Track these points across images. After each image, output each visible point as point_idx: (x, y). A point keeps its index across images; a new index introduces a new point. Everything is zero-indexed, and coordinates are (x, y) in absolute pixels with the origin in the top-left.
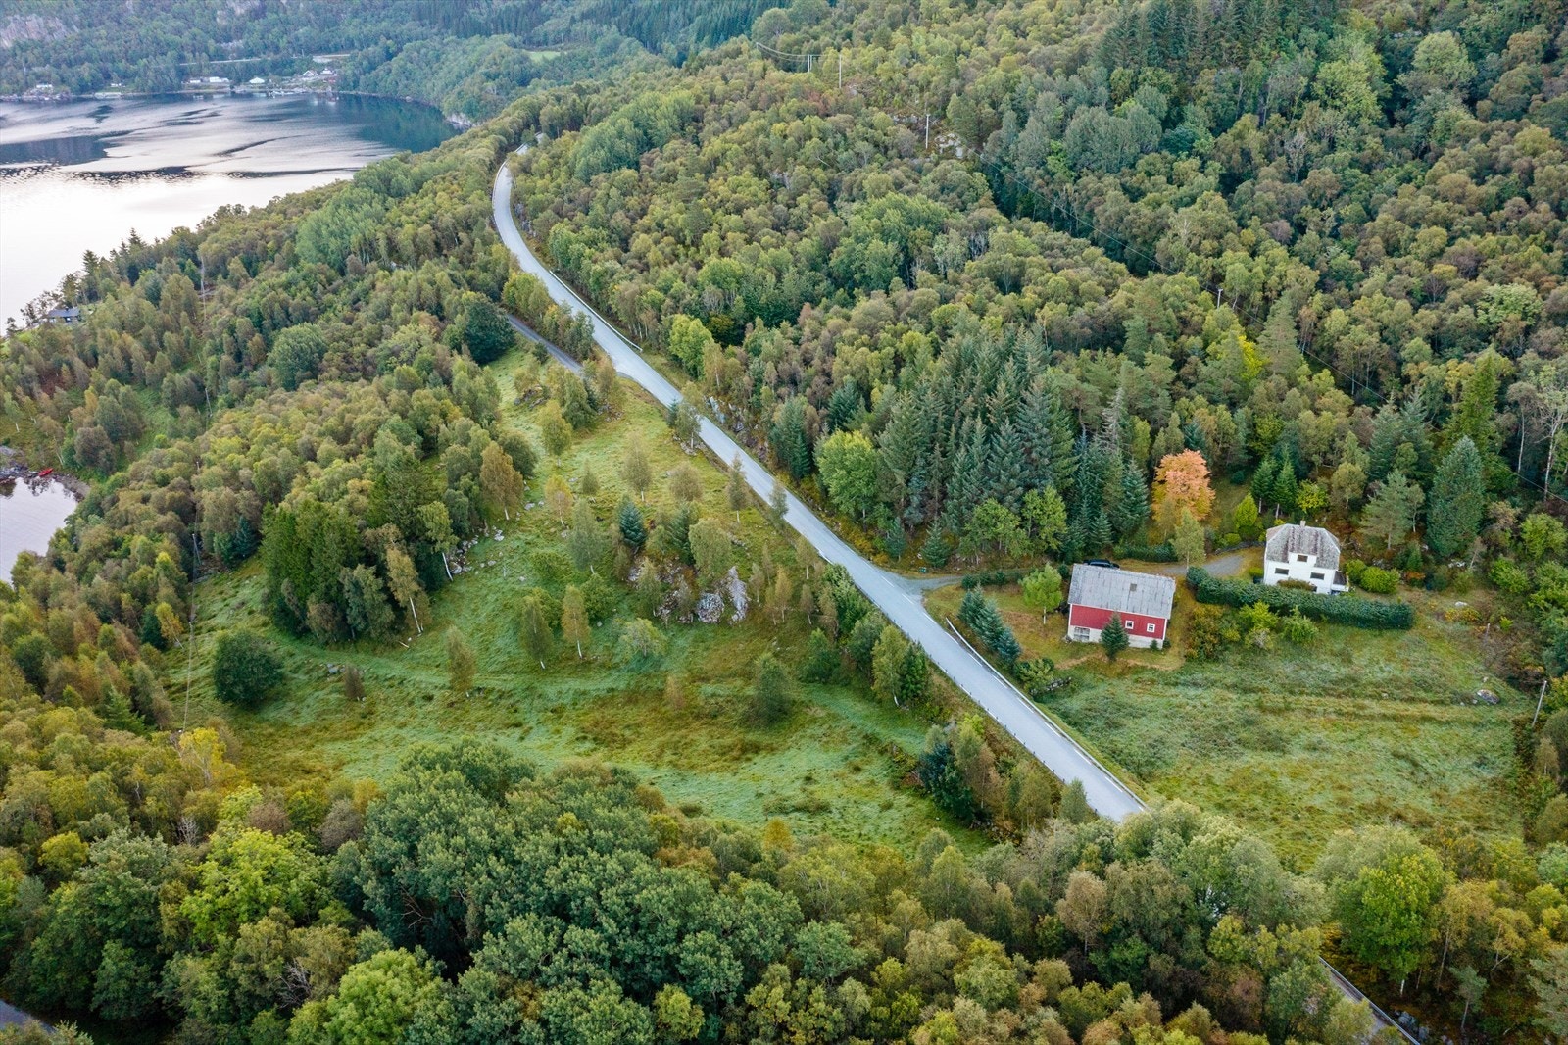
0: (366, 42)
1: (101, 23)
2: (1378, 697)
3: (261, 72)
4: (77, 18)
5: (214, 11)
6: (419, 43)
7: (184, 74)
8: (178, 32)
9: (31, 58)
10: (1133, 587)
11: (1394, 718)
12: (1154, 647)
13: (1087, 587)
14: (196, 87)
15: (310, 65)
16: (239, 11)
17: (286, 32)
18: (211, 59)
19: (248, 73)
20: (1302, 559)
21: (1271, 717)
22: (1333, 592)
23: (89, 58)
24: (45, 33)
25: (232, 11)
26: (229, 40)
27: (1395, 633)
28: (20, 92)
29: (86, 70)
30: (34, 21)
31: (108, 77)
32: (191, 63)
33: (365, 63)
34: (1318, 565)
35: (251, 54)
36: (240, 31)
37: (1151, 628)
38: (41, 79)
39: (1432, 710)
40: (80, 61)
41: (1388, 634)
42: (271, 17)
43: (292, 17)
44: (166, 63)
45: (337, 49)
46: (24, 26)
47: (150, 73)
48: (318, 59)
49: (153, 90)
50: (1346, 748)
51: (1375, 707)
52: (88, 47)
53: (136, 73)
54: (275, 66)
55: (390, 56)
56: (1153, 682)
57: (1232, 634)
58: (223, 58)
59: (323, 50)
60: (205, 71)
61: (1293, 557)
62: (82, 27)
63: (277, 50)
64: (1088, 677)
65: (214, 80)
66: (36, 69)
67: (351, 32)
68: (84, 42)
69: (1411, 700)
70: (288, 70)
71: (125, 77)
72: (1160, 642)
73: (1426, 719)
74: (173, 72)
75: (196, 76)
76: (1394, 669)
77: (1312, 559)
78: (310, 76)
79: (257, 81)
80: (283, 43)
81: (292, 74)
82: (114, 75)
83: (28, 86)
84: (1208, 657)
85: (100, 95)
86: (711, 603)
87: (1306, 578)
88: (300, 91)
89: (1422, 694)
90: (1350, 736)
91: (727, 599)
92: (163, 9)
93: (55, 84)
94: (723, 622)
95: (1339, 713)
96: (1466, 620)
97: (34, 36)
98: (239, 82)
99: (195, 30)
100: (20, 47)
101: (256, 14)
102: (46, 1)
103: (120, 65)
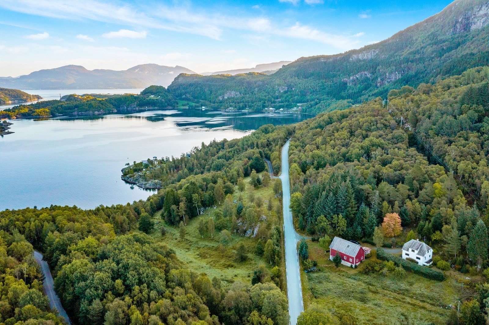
0: (313, 100)
1: (248, 93)
2: (412, 297)
3: (283, 107)
4: (243, 92)
5: (275, 92)
6: (325, 101)
7: (264, 107)
8: (265, 96)
9: (230, 101)
10: (348, 246)
11: (412, 304)
12: (352, 266)
13: (336, 244)
14: (266, 110)
15: (296, 106)
16: (282, 91)
17: (292, 97)
18: (272, 103)
19: (280, 107)
20: (413, 251)
21: (371, 294)
22: (424, 265)
23: (243, 102)
24: (235, 95)
25: (280, 91)
26: (278, 99)
27: (436, 281)
28: (225, 109)
29: (241, 105)
30: (233, 93)
31: (246, 107)
32: (267, 104)
33: (310, 106)
34: (418, 254)
35: (282, 102)
36: (281, 97)
37: (351, 260)
38: (231, 106)
39: (428, 306)
40: (241, 102)
41: (433, 281)
42: (289, 93)
43: (294, 93)
44: (260, 104)
45: (304, 103)
46: (231, 94)
47: (256, 106)
48: (298, 104)
49: (255, 110)
50: (387, 308)
51: (408, 300)
52: (244, 99)
53: (253, 106)
54: (287, 105)
55: (317, 104)
56: (343, 275)
57: (377, 268)
58: (275, 103)
59: (299, 102)
60: (269, 106)
61: (410, 250)
62: (244, 94)
63: (289, 101)
64: (327, 270)
65: (271, 109)
66: (231, 104)
67: (308, 98)
68: (243, 98)
69: (424, 301)
71: (250, 107)
72: (354, 266)
73: (423, 308)
74: (261, 106)
75: (267, 107)
76: (426, 292)
77: (416, 252)
78: (295, 109)
79: (282, 109)
80: (290, 100)
81: (291, 108)
82: (247, 106)
83: (228, 108)
84: (365, 273)
85: (243, 111)
86: (249, 232)
87: (415, 258)
88: (291, 112)
89: (428, 301)
90: (392, 305)
91: (253, 233)
92: (264, 91)
93: (234, 108)
94: (249, 237)
95: (394, 298)
96: (466, 284)
97: (232, 96)
98: (277, 109)
99: (270, 96)
100: (229, 98)
101: (286, 92)
102: (237, 88)
103: (250, 104)
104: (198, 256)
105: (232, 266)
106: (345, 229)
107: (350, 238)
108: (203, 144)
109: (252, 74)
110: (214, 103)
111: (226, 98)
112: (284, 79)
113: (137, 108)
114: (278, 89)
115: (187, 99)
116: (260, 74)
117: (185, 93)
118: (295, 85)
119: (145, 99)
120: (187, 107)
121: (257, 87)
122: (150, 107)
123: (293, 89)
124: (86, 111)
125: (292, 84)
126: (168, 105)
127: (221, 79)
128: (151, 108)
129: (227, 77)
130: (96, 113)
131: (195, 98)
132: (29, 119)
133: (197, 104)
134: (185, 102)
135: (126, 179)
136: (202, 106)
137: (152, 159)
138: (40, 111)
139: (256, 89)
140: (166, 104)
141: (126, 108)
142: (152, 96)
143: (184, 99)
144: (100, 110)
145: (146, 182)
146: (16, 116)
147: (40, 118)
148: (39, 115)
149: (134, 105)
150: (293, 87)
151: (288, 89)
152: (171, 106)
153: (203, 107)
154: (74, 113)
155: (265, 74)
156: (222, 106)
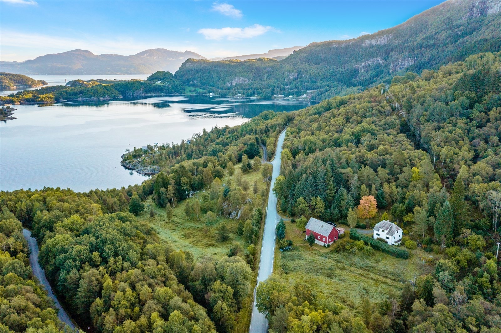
0: (324, 87)
1: (257, 80)
2: (376, 273)
3: (292, 94)
4: (252, 78)
5: (285, 78)
6: (335, 88)
7: (273, 94)
8: (275, 83)
9: (239, 87)
10: (322, 226)
11: (374, 280)
12: (325, 246)
13: (311, 224)
14: (275, 97)
15: (305, 93)
16: (291, 78)
17: (301, 84)
18: (281, 90)
19: (289, 94)
20: (383, 231)
21: (338, 270)
22: (393, 245)
23: (252, 89)
24: (243, 82)
25: (290, 78)
26: (287, 85)
27: (401, 259)
28: (233, 96)
29: (249, 91)
30: (241, 79)
31: (254, 93)
32: (275, 91)
33: (320, 93)
34: (387, 234)
35: (292, 89)
36: (291, 83)
37: (324, 239)
38: (239, 93)
39: (389, 281)
40: (249, 89)
41: (398, 259)
42: (299, 79)
43: (304, 80)
44: (269, 90)
45: (314, 89)
46: (239, 80)
47: (264, 93)
48: (308, 91)
49: (264, 97)
50: (351, 283)
51: (372, 275)
52: (252, 86)
53: (261, 93)
54: (296, 92)
55: (327, 91)
56: (315, 254)
57: (348, 247)
58: (284, 90)
59: (310, 89)
60: (279, 93)
61: (381, 230)
62: (252, 81)
63: (298, 88)
64: (301, 249)
65: (280, 95)
66: (239, 90)
67: (318, 84)
68: (252, 84)
69: (386, 277)
70: (300, 94)
71: (259, 93)
72: (326, 245)
73: (385, 283)
74: (270, 93)
75: (276, 94)
76: (390, 269)
77: (386, 232)
78: (305, 96)
79: (291, 96)
80: (300, 87)
81: (300, 95)
82: (256, 93)
83: (236, 94)
84: (336, 251)
85: (251, 98)
86: (233, 214)
87: (385, 238)
88: (300, 99)
89: (391, 276)
90: (356, 280)
91: (237, 214)
92: (273, 77)
93: (242, 94)
94: (233, 219)
95: (359, 274)
96: (426, 261)
97: (241, 82)
98: (286, 96)
99: (279, 82)
100: (237, 85)
101: (295, 79)
102: (245, 74)
103: (258, 90)
104: (183, 236)
105: (213, 245)
106: (323, 211)
107: (327, 219)
108: (204, 130)
109: (262, 60)
110: (222, 89)
111: (234, 84)
112: (294, 65)
113: (143, 95)
114: (288, 75)
115: (194, 85)
116: (270, 60)
117: (193, 79)
118: (306, 71)
119: (151, 85)
120: (194, 94)
121: (266, 73)
122: (156, 93)
123: (303, 76)
124: (91, 97)
125: (303, 70)
126: (175, 91)
127: (229, 65)
128: (158, 94)
129: (236, 63)
130: (101, 99)
131: (203, 84)
132: (33, 104)
133: (205, 91)
134: (193, 89)
135: (125, 164)
136: (209, 92)
137: (152, 145)
138: (44, 97)
139: (266, 75)
140: (173, 90)
141: (132, 94)
142: (159, 82)
143: (191, 85)
144: (105, 96)
145: (144, 168)
146: (20, 102)
147: (43, 104)
148: (43, 101)
149: (140, 92)
150: (304, 73)
151: (298, 75)
152: (178, 92)
153: (211, 94)
154: (78, 99)
155: (275, 60)
156: (229, 92)
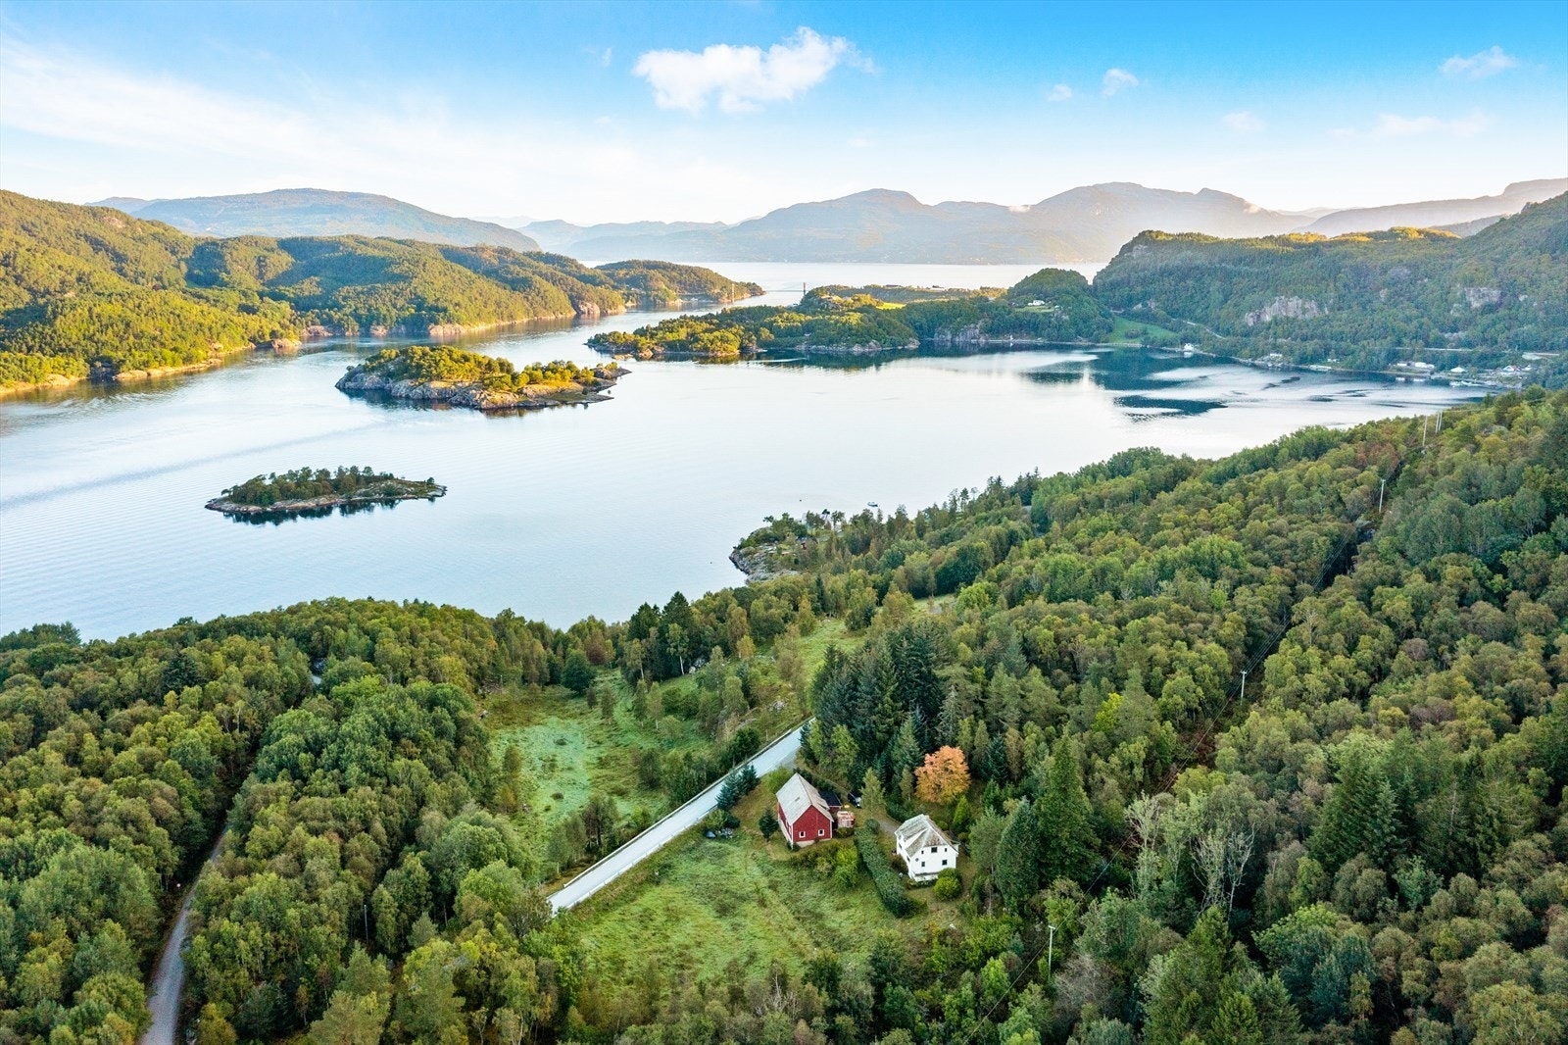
1: (1350, 307)
3: (1466, 362)
4: (1331, 301)
5: (1451, 304)
7: (1394, 357)
8: (1408, 320)
9: (1279, 331)
14: (1400, 369)
15: (1516, 361)
16: (1476, 305)
17: (1508, 328)
18: (1427, 345)
19: (1455, 361)
23: (1322, 337)
24: (1299, 312)
25: (1469, 305)
26: (1455, 330)
28: (1256, 357)
29: (1310, 346)
30: (1295, 303)
31: (1327, 353)
32: (1406, 348)
35: (1469, 345)
36: (1469, 323)
38: (1276, 348)
40: (1312, 337)
42: (1502, 312)
43: (1521, 314)
44: (1381, 347)
45: (1552, 349)
46: (1286, 306)
47: (1363, 354)
48: (1528, 356)
49: (1358, 368)
52: (1327, 326)
53: (1353, 352)
54: (1483, 357)
58: (1441, 346)
59: (1537, 347)
60: (1416, 356)
62: (1331, 309)
63: (1494, 343)
65: (1420, 365)
66: (1278, 340)
68: (1327, 320)
70: (1494, 362)
71: (1341, 354)
74: (1383, 355)
75: (1405, 360)
78: (1510, 371)
79: (1459, 370)
80: (1501, 338)
81: (1495, 368)
82: (1333, 352)
83: (1264, 353)
85: (1314, 367)
88: (1491, 384)
92: (1409, 299)
93: (1284, 355)
97: (1290, 314)
98: (1442, 368)
99: (1425, 320)
100: (1276, 321)
101: (1489, 309)
102: (1309, 287)
103: (1343, 344)
109: (1397, 235)
110: (1227, 333)
111: (1268, 318)
112: (1497, 261)
113: (982, 340)
114: (1463, 296)
115: (1147, 317)
116: (1427, 234)
117: (1144, 297)
118: (1532, 282)
119: (1009, 312)
120: (1138, 345)
121: (1386, 285)
122: (1021, 337)
123: (1522, 298)
124: (831, 342)
125: (1522, 279)
126: (1079, 333)
127: (1269, 253)
128: (1026, 341)
129: (1299, 246)
130: (857, 349)
131: (1173, 314)
133: (1171, 335)
134: (1137, 326)
136: (1185, 340)
138: (711, 338)
139: (1383, 294)
140: (1072, 331)
141: (949, 337)
142: (1037, 303)
143: (1136, 316)
144: (868, 342)
146: (652, 350)
147: (707, 358)
148: (706, 349)
149: (974, 333)
150: (1524, 291)
151: (1503, 295)
152: (1088, 336)
153: (1188, 347)
154: (797, 348)
155: (1449, 234)
156: (1246, 345)
